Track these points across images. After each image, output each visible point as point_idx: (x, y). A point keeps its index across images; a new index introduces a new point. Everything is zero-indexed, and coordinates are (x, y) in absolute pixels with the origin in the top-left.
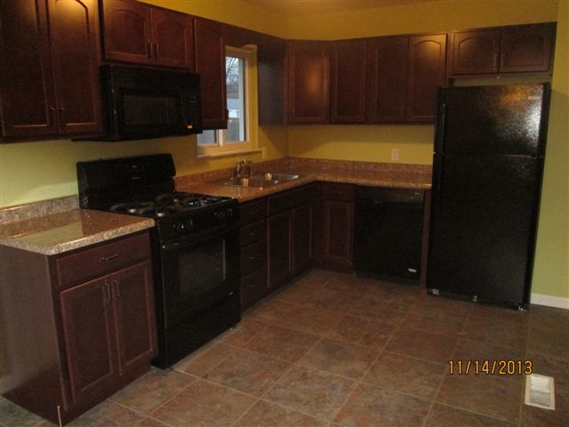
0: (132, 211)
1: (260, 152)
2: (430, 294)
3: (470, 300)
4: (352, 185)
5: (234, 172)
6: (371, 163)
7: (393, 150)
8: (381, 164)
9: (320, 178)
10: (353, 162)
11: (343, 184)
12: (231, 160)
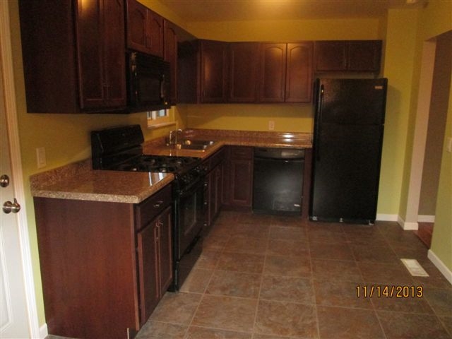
0: (135, 169)
1: (175, 125)
2: (311, 220)
3: (338, 221)
4: (251, 147)
5: (167, 139)
6: (254, 132)
7: (270, 122)
8: (262, 132)
9: (228, 143)
10: (241, 131)
11: (247, 147)
12: (162, 130)
